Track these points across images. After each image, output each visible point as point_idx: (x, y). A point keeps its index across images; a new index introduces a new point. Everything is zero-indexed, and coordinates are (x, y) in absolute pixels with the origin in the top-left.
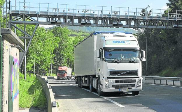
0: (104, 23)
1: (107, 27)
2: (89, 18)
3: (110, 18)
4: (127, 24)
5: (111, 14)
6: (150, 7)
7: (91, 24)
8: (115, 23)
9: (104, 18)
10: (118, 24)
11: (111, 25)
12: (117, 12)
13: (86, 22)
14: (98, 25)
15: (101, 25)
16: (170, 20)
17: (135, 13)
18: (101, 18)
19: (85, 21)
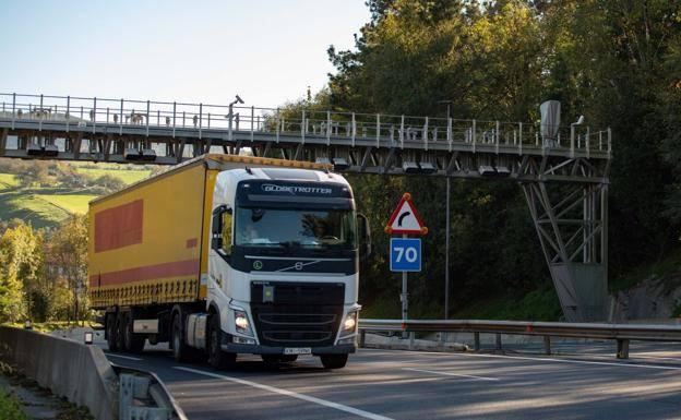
0: (98, 150)
1: (108, 162)
2: (51, 134)
3: (116, 136)
4: (170, 153)
5: (119, 121)
6: (242, 102)
7: (57, 152)
8: (130, 150)
9: (99, 134)
10: (141, 153)
11: (119, 157)
12: (139, 115)
13: (43, 145)
14: (78, 157)
15: (90, 157)
16: (306, 144)
17: (195, 119)
18: (87, 135)
19: (39, 142)
